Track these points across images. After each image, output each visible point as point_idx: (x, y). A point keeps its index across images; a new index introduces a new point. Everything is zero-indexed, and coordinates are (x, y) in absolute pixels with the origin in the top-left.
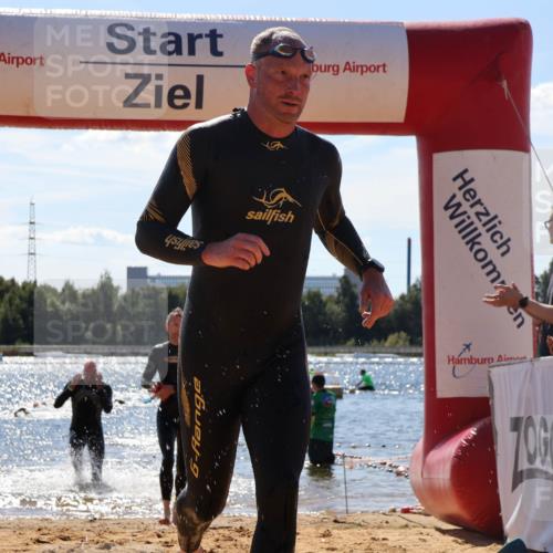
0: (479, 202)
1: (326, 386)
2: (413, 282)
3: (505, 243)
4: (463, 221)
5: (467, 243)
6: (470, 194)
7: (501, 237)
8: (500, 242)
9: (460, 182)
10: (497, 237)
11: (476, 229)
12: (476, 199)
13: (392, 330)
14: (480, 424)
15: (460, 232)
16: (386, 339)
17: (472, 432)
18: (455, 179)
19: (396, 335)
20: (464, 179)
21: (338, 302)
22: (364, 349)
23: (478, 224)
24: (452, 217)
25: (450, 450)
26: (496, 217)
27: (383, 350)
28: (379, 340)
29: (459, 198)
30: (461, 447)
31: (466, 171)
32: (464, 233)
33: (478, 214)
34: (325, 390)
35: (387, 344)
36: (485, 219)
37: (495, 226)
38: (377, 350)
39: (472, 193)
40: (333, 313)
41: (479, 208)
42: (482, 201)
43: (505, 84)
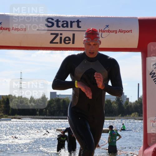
1: (113, 129)
2: (140, 97)
13: (133, 112)
16: (131, 115)
19: (134, 113)
21: (116, 103)
22: (124, 118)
27: (130, 118)
28: (129, 115)
34: (113, 130)
35: (131, 116)
38: (128, 118)
40: (114, 106)
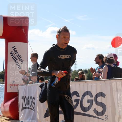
0: (17, 53)
3: (22, 61)
4: (14, 56)
5: (14, 61)
6: (15, 51)
7: (22, 60)
8: (21, 61)
9: (13, 48)
10: (21, 60)
11: (16, 58)
12: (17, 52)
14: (16, 98)
15: (13, 59)
17: (14, 99)
18: (12, 48)
20: (14, 48)
23: (17, 57)
24: (12, 56)
25: (9, 103)
26: (21, 56)
29: (13, 52)
30: (11, 103)
31: (15, 46)
32: (14, 59)
33: (17, 55)
36: (18, 56)
37: (20, 58)
39: (16, 51)
41: (17, 54)
42: (18, 53)
43: (23, 29)
